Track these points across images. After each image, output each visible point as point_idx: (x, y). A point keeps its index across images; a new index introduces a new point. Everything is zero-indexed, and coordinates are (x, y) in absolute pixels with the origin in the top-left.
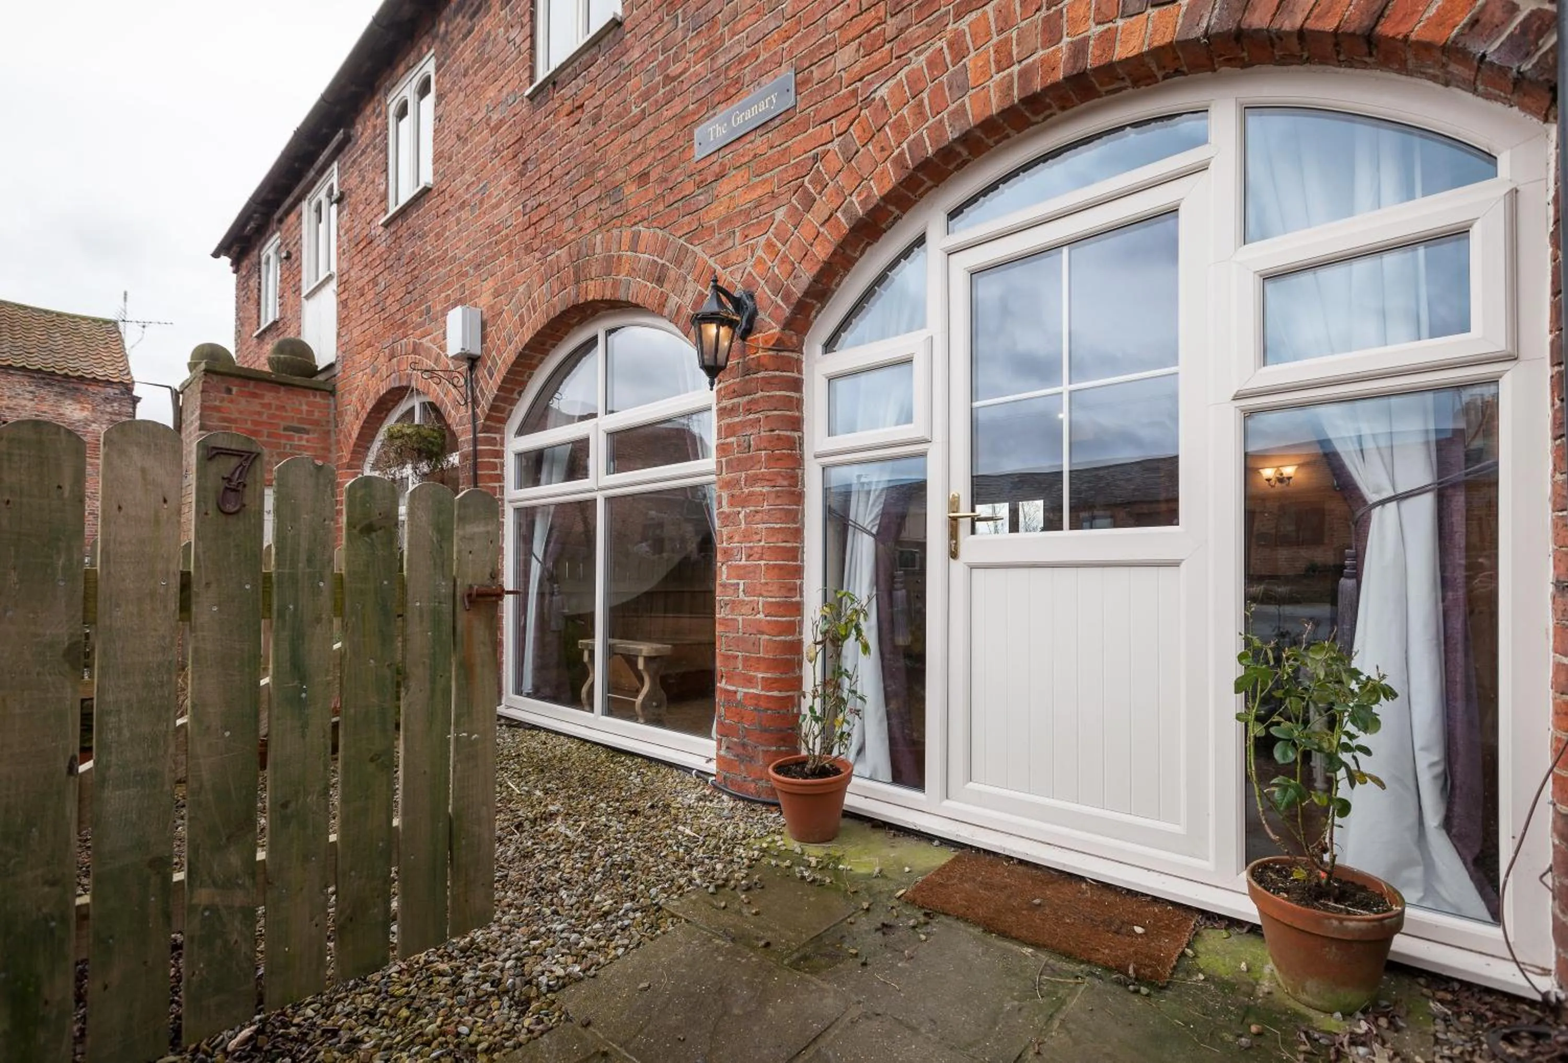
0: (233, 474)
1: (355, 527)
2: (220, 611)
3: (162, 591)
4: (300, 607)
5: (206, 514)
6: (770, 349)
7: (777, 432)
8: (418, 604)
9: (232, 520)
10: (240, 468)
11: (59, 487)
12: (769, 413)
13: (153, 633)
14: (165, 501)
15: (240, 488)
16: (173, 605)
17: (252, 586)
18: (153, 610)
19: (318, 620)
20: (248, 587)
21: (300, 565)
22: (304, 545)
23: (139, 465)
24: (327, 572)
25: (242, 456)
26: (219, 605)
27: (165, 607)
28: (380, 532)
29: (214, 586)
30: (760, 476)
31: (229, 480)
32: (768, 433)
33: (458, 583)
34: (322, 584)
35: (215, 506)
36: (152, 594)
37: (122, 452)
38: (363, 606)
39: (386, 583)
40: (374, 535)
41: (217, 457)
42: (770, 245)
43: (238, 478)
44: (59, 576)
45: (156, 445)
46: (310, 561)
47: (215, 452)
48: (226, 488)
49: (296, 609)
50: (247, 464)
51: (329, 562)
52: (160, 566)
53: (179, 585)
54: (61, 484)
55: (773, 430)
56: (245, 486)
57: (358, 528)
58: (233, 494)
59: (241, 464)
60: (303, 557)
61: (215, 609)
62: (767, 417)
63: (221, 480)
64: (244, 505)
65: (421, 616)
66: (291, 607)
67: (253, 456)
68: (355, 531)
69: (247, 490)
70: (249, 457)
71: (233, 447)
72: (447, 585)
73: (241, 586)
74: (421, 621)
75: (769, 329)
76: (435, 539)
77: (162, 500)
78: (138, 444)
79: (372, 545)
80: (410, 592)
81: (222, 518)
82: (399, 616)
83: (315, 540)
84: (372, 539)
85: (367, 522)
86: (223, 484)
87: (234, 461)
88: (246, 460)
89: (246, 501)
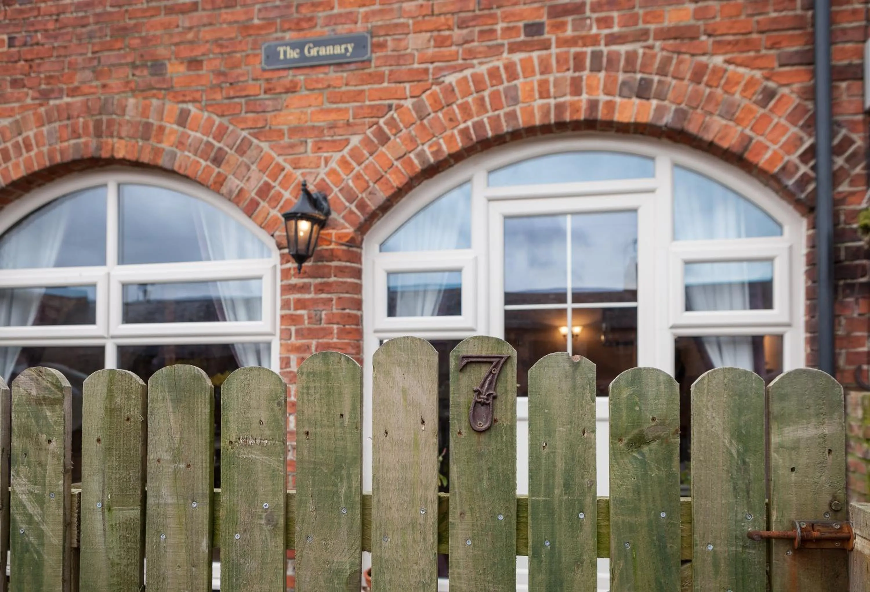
0: (483, 386)
1: (620, 440)
2: (474, 545)
3: (421, 521)
4: (557, 545)
5: (460, 433)
6: (342, 244)
7: (347, 311)
8: (710, 548)
9: (483, 438)
10: (490, 378)
11: (342, 415)
12: (342, 295)
13: (415, 567)
14: (423, 422)
15: (490, 401)
16: (431, 536)
17: (506, 517)
18: (414, 541)
19: (579, 562)
20: (501, 518)
21: (557, 491)
22: (560, 465)
23: (401, 384)
24: (588, 500)
25: (491, 363)
26: (473, 539)
27: (424, 539)
28: (654, 445)
29: (468, 515)
30: (333, 345)
31: (478, 392)
32: (340, 311)
33: (774, 518)
34: (581, 516)
35: (467, 424)
36: (413, 525)
37: (387, 373)
38: (634, 547)
39: (663, 515)
40: (645, 449)
41: (468, 369)
42: (344, 162)
43: (488, 389)
44: (343, 505)
45: (414, 361)
46: (567, 486)
47: (466, 361)
48: (477, 402)
49: (553, 547)
50: (497, 372)
51: (590, 488)
52: (420, 493)
53: (436, 516)
54: (343, 413)
55: (344, 309)
56: (495, 398)
57: (625, 440)
58: (483, 408)
59: (491, 372)
60: (559, 480)
61: (469, 543)
62: (340, 298)
63: (471, 393)
64: (496, 421)
65: (716, 565)
66: (547, 544)
67: (503, 361)
68: (621, 445)
69: (498, 403)
70: (498, 362)
71: (484, 354)
72: (754, 521)
73: (493, 516)
74: (717, 572)
75: (342, 229)
76: (734, 452)
77: (420, 422)
78: (399, 364)
79: (643, 463)
80: (699, 528)
81: (475, 437)
82: (684, 562)
83: (573, 460)
84: (643, 455)
85: (636, 431)
86: (474, 397)
87: (485, 370)
88: (494, 367)
89: (498, 415)
